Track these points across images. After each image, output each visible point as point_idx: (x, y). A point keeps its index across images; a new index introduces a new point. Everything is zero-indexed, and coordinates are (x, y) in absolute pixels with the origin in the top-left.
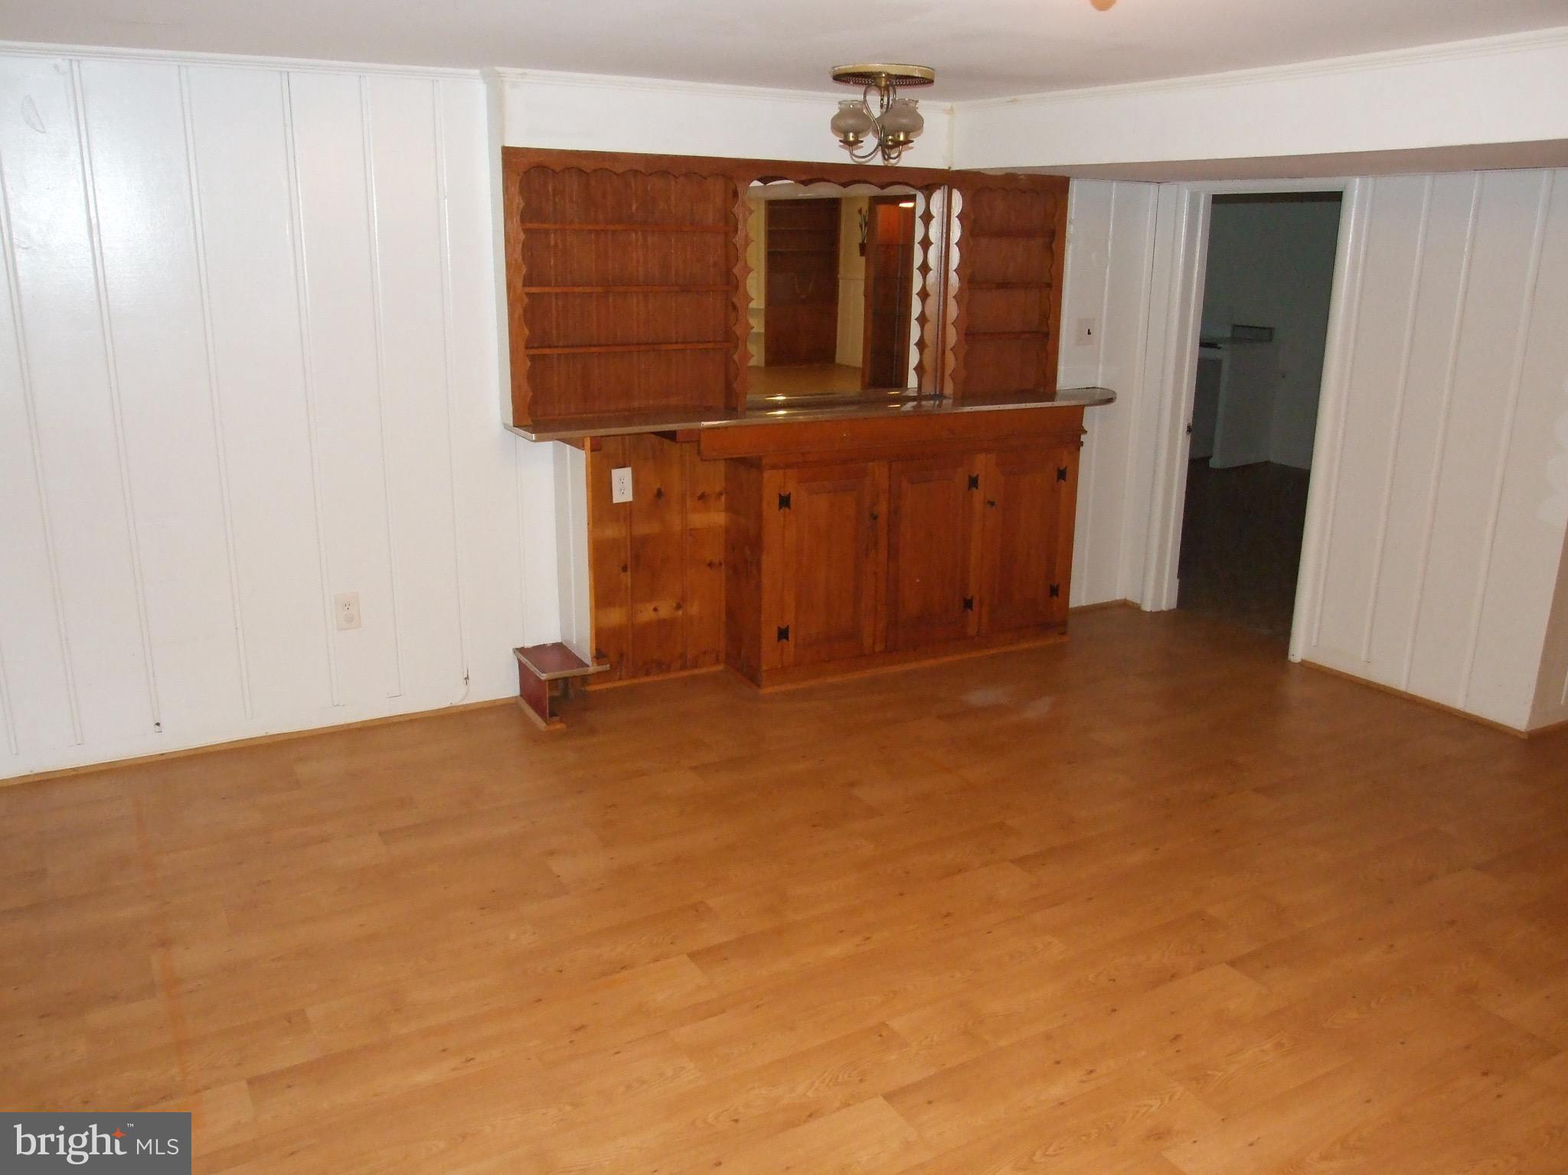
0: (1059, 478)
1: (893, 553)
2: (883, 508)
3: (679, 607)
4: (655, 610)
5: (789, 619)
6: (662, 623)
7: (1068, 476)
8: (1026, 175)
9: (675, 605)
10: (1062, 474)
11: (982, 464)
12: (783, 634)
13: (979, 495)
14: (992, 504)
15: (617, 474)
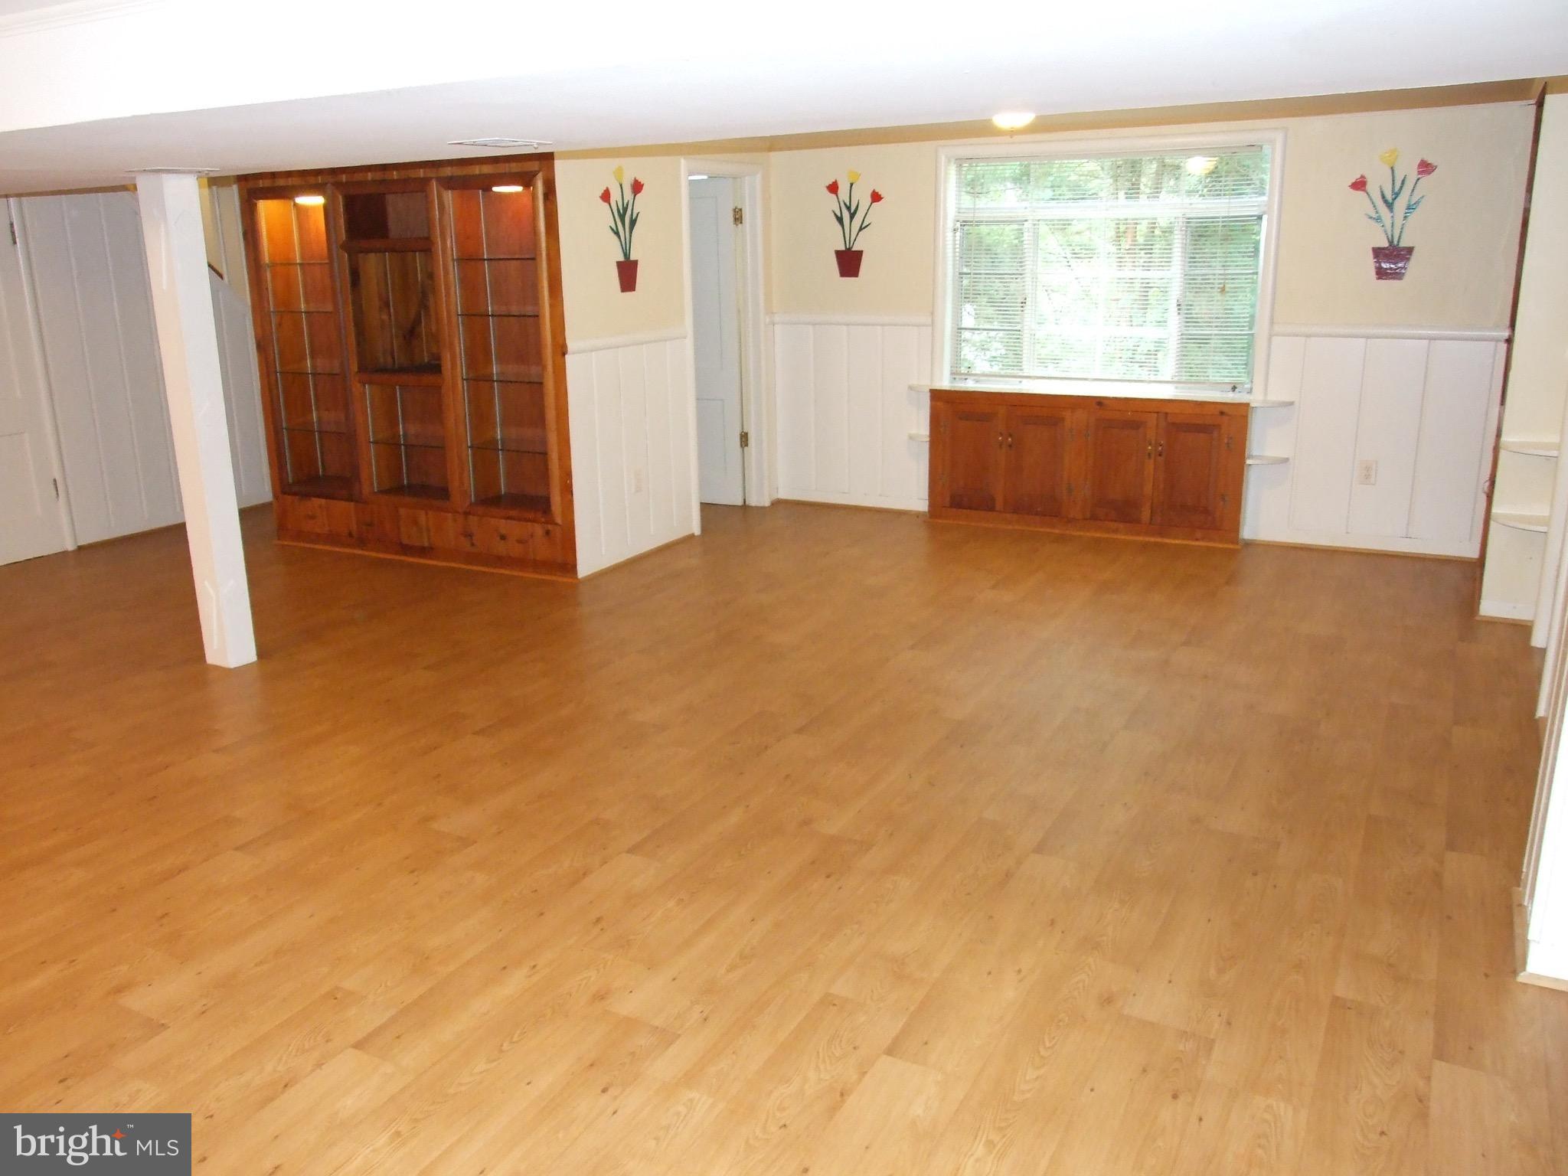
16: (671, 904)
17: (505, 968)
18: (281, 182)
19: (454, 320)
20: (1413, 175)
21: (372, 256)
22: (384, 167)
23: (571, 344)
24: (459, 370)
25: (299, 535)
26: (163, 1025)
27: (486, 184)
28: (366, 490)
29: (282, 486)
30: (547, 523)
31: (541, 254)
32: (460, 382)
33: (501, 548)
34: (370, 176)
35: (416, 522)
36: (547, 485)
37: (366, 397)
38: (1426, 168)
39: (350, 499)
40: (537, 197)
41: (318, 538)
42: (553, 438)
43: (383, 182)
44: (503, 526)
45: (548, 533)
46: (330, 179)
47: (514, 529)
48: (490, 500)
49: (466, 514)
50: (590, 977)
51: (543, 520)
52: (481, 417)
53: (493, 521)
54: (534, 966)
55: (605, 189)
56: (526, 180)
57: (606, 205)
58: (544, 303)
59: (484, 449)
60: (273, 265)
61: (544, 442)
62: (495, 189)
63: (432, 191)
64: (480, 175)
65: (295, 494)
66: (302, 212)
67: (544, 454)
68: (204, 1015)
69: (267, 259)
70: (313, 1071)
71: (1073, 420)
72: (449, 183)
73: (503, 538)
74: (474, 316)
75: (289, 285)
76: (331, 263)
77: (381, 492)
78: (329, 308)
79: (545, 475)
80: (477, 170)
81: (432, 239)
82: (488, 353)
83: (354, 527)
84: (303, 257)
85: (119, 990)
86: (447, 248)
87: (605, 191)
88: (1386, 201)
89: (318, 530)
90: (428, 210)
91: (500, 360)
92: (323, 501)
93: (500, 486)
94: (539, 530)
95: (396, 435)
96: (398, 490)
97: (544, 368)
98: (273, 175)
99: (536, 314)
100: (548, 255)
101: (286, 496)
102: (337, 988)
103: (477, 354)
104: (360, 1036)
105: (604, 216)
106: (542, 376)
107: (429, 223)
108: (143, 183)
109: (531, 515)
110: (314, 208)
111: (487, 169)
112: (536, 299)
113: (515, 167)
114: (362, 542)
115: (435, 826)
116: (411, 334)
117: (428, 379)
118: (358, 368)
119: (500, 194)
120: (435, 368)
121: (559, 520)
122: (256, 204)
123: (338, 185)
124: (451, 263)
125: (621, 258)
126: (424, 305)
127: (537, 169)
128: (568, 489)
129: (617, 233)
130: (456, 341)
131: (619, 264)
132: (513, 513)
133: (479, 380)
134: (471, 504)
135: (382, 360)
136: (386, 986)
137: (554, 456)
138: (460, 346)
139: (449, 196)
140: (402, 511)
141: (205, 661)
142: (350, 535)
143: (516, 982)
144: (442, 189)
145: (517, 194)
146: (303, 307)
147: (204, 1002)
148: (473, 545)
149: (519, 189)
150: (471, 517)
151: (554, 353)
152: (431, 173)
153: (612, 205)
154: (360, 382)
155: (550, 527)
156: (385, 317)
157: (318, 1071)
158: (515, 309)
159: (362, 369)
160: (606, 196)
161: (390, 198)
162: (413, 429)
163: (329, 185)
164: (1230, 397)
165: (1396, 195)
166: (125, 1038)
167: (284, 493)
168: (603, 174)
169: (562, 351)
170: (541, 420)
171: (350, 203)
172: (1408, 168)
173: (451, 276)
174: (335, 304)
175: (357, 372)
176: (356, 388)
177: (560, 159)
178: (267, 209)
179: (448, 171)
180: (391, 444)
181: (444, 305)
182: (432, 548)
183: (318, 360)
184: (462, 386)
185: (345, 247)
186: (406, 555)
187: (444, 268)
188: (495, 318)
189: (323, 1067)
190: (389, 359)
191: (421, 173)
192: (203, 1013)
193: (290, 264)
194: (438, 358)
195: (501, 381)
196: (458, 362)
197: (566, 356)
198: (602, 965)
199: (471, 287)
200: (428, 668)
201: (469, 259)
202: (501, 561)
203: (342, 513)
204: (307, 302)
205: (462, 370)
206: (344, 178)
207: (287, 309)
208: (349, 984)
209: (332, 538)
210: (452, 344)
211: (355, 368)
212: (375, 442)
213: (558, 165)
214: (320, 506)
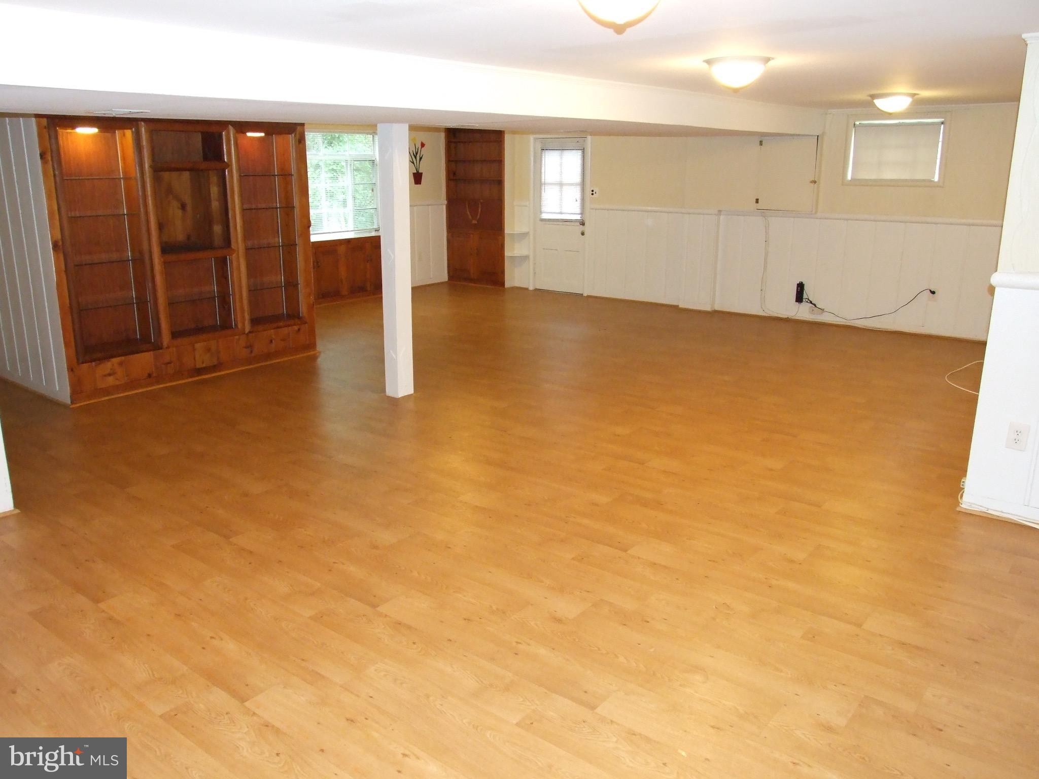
20: (420, 147)
29: (77, 358)
33: (270, 348)
35: (208, 350)
38: (423, 145)
39: (150, 350)
44: (273, 333)
45: (299, 330)
48: (265, 321)
49: (249, 333)
53: (264, 333)
63: (230, 134)
71: (342, 249)
73: (272, 341)
83: (153, 370)
88: (414, 155)
89: (118, 383)
92: (122, 359)
101: (82, 365)
114: (160, 379)
121: (307, 321)
132: (280, 324)
140: (198, 345)
142: (150, 376)
148: (252, 352)
159: (164, 251)
164: (373, 234)
165: (417, 154)
167: (80, 363)
172: (419, 145)
182: (222, 364)
186: (198, 375)
202: (271, 355)
214: (120, 364)
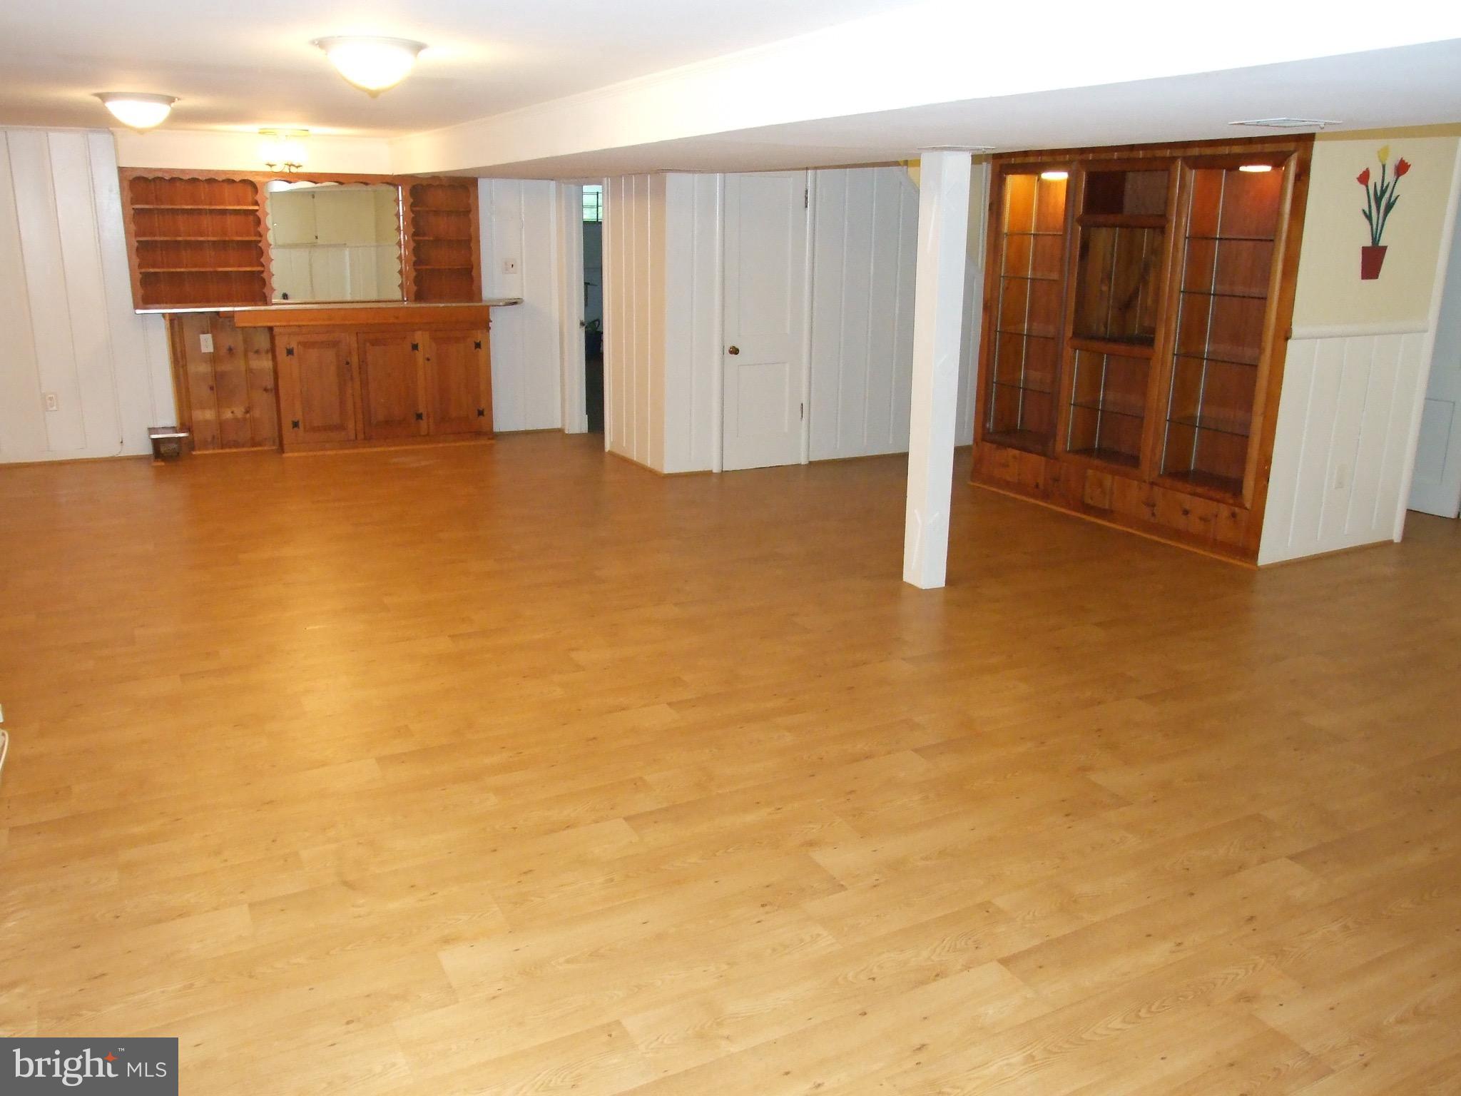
0: (476, 348)
1: (365, 384)
2: (355, 360)
3: (247, 412)
4: (232, 412)
5: (299, 416)
6: (236, 420)
7: (483, 345)
8: (445, 177)
9: (243, 410)
10: (478, 345)
11: (421, 337)
12: (296, 425)
13: (420, 356)
14: (428, 360)
15: (203, 337)
16: (1335, 927)
17: (1149, 936)
18: (1031, 160)
19: (1175, 295)
21: (1104, 231)
22: (1132, 148)
23: (1296, 330)
24: (1172, 343)
25: (991, 480)
26: (842, 885)
27: (1232, 164)
28: (1059, 447)
29: (983, 435)
30: (1234, 505)
31: (1281, 237)
32: (1170, 356)
33: (1180, 522)
34: (1116, 155)
35: (1100, 484)
36: (1243, 470)
37: (1074, 362)
39: (1043, 454)
40: (1288, 178)
41: (1007, 485)
42: (1257, 422)
43: (1128, 160)
44: (1188, 501)
45: (1234, 515)
46: (1078, 157)
47: (1199, 506)
48: (1178, 473)
49: (1152, 484)
50: (1237, 975)
51: (1231, 501)
52: (1184, 391)
53: (1181, 496)
54: (1180, 944)
55: (1364, 169)
56: (1278, 160)
57: (1363, 187)
58: (1275, 283)
59: (1181, 424)
60: (1010, 235)
61: (1247, 425)
62: (1243, 169)
63: (1176, 168)
64: (1229, 154)
65: (992, 442)
66: (1043, 186)
67: (1245, 438)
68: (875, 889)
69: (1005, 229)
70: (962, 971)
72: (1194, 163)
73: (1186, 512)
74: (1195, 293)
75: (1020, 254)
76: (1063, 236)
77: (1069, 451)
78: (1055, 276)
79: (1242, 459)
80: (1226, 150)
81: (1167, 216)
82: (1203, 332)
83: (1041, 481)
84: (1038, 228)
85: (811, 844)
86: (1181, 226)
87: (1364, 172)
89: (1008, 478)
90: (1169, 187)
91: (1215, 338)
92: (1017, 452)
93: (1190, 462)
94: (1224, 511)
95: (1097, 401)
96: (1087, 451)
97: (1261, 350)
98: (1026, 153)
99: (1264, 296)
100: (1288, 237)
101: (985, 443)
102: (989, 902)
103: (1192, 332)
104: (1005, 953)
105: (1359, 198)
106: (1258, 358)
107: (1167, 202)
108: (926, 159)
109: (1218, 495)
110: (1056, 183)
111: (1237, 149)
112: (1266, 279)
113: (1269, 148)
114: (1046, 496)
115: (1093, 777)
116: (1126, 306)
117: (1137, 350)
118: (1074, 333)
119: (1245, 174)
120: (1147, 340)
121: (1248, 505)
122: (1005, 178)
123: (1083, 163)
124: (1182, 240)
125: (1369, 243)
126: (1143, 279)
127: (1292, 149)
128: (1264, 475)
129: (1369, 217)
130: (1174, 317)
131: (1365, 250)
132: (1199, 490)
133: (1189, 355)
134: (1160, 476)
135: (1095, 328)
136: (1034, 915)
137: (1255, 440)
138: (1177, 322)
139: (1192, 175)
140: (1090, 472)
141: (902, 579)
142: (1037, 486)
143: (1158, 954)
144: (1187, 169)
145: (1264, 174)
146: (1029, 275)
147: (876, 876)
148: (1153, 514)
149: (1266, 169)
150: (1156, 488)
151: (1276, 337)
152: (1178, 153)
153: (1370, 188)
154: (1071, 348)
155: (1237, 510)
156: (1105, 288)
157: (966, 972)
158: (1239, 289)
159: (1076, 334)
160: (1364, 178)
161: (1130, 175)
162: (1111, 397)
163: (1075, 163)
166: (812, 887)
167: (983, 440)
168: (1365, 155)
169: (1285, 334)
170: (1248, 404)
171: (1093, 179)
173: (1180, 254)
174: (1061, 272)
175: (1071, 338)
176: (1068, 351)
177: (1321, 139)
178: (1015, 183)
179: (1195, 152)
180: (1088, 408)
181: (1168, 283)
182: (1112, 512)
183: (1035, 324)
184: (1171, 361)
185: (1080, 221)
186: (1085, 513)
187: (1174, 244)
188: (1216, 297)
189: (971, 970)
190: (1102, 329)
191: (1168, 153)
192: (875, 886)
193: (1025, 234)
194: (1153, 331)
195: (1212, 360)
196: (1172, 338)
197: (1289, 341)
198: (1251, 966)
199: (1197, 265)
200: (1099, 624)
201: (1200, 238)
202: (1179, 535)
203: (1031, 465)
204: (1034, 269)
205: (1174, 345)
206: (1091, 157)
207: (1015, 277)
208: (1001, 902)
209: (1020, 487)
210: (1168, 320)
211: (1069, 333)
212: (1074, 405)
213: (1317, 145)
214: (1014, 457)
